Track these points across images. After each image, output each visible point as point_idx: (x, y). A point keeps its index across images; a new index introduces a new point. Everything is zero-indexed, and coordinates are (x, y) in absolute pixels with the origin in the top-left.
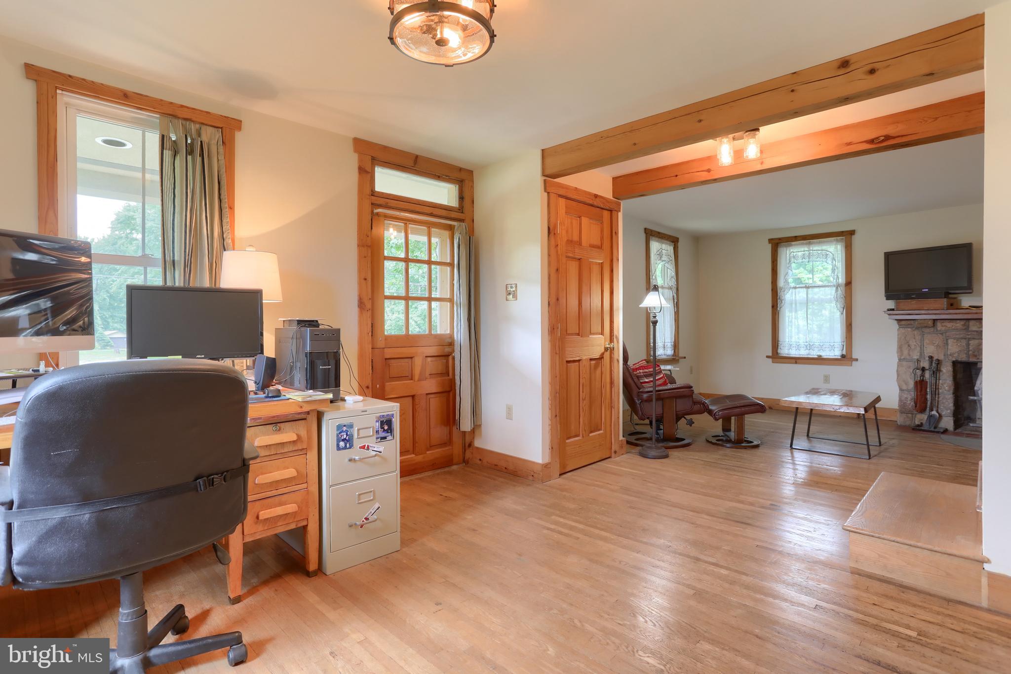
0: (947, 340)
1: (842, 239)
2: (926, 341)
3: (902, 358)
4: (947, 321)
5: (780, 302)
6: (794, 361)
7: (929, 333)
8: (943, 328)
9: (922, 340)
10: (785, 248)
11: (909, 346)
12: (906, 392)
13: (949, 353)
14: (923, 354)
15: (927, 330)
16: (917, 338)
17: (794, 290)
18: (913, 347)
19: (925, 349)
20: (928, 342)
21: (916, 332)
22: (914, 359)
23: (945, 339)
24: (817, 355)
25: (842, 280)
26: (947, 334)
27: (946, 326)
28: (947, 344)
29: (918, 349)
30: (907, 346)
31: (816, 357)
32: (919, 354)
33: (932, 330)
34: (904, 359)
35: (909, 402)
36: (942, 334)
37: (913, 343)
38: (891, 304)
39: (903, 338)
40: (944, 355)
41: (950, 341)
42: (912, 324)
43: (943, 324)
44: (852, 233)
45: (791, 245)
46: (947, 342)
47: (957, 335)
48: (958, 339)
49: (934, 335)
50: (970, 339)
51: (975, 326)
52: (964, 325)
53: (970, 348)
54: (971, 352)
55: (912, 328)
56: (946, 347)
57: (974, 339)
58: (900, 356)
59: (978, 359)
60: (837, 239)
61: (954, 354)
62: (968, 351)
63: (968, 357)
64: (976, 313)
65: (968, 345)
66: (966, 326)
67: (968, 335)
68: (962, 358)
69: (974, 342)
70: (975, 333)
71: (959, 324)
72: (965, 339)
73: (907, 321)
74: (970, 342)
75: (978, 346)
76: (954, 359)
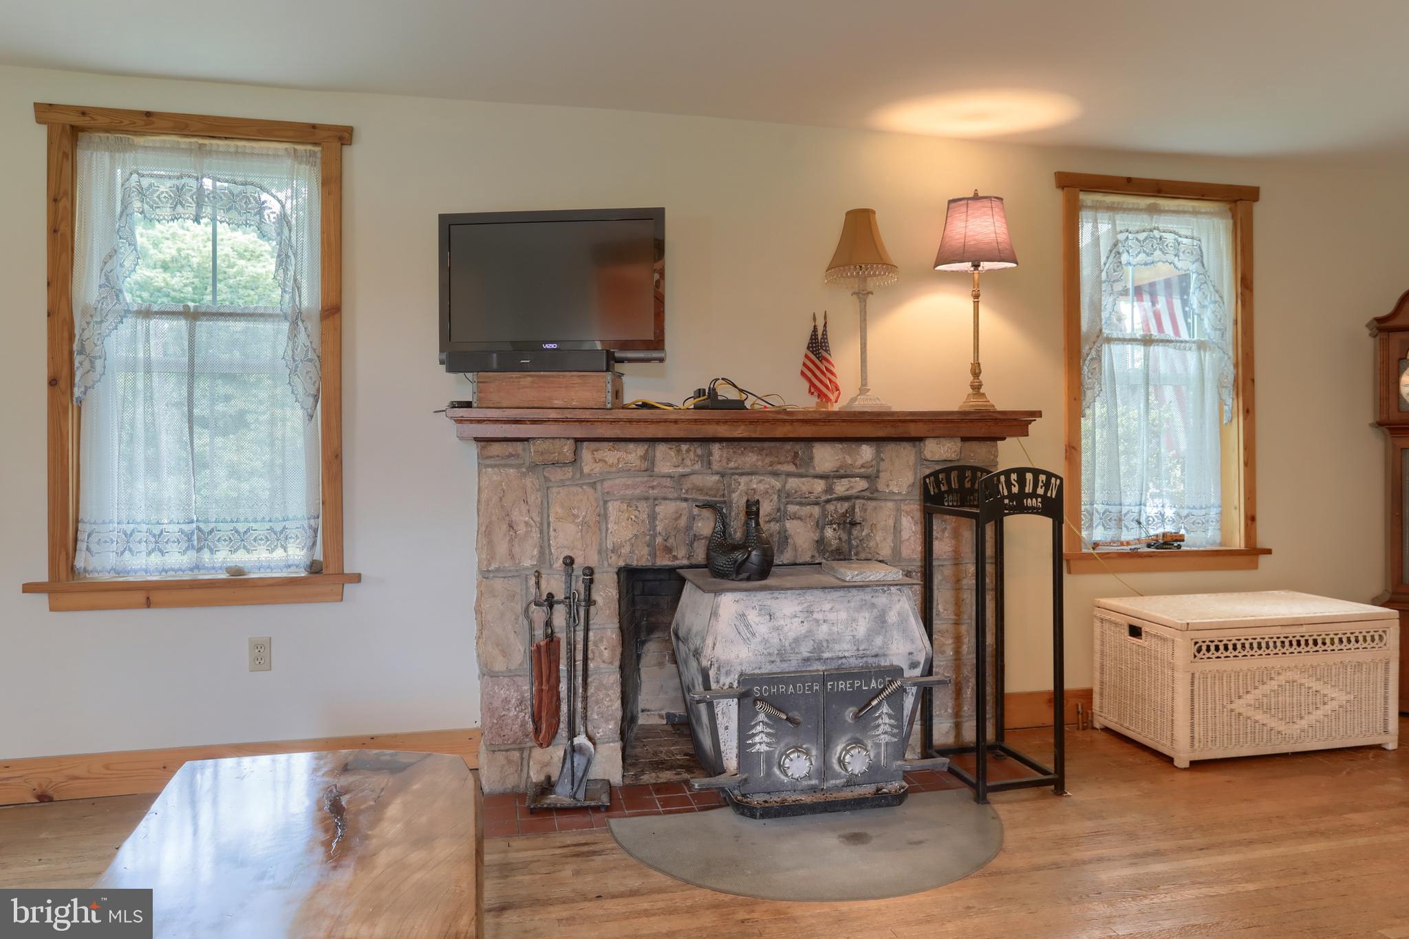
0: (605, 502)
1: (312, 154)
2: (556, 510)
3: (492, 568)
4: (605, 444)
5: (87, 364)
6: (140, 597)
7: (562, 484)
8: (598, 468)
9: (545, 509)
10: (106, 156)
11: (511, 526)
12: (506, 680)
13: (610, 546)
14: (547, 552)
15: (557, 475)
16: (531, 499)
17: (141, 324)
18: (522, 530)
19: (552, 533)
20: (560, 511)
21: (529, 481)
22: (527, 568)
23: (601, 503)
24: (229, 570)
25: (310, 298)
26: (607, 484)
27: (605, 461)
28: (604, 516)
29: (535, 535)
30: (505, 527)
31: (223, 576)
32: (536, 552)
33: (569, 472)
34: (498, 570)
35: (513, 713)
36: (593, 485)
37: (520, 517)
38: (462, 386)
39: (495, 499)
40: (600, 552)
41: (613, 507)
42: (517, 456)
43: (599, 455)
44: (344, 136)
45: (133, 147)
46: (605, 509)
47: (627, 487)
48: (630, 502)
49: (574, 489)
50: (655, 499)
51: (667, 460)
52: (644, 458)
53: (659, 529)
54: (659, 540)
55: (518, 466)
56: (604, 528)
57: (665, 499)
58: (485, 563)
59: (675, 558)
60: (295, 150)
61: (622, 546)
62: (654, 537)
63: (653, 555)
64: (676, 422)
65: (653, 517)
66: (649, 459)
67: (653, 488)
68: (641, 558)
69: (666, 510)
70: (668, 482)
71: (633, 455)
72: (647, 499)
73: (504, 444)
74: (657, 509)
75: (677, 519)
76: (622, 564)
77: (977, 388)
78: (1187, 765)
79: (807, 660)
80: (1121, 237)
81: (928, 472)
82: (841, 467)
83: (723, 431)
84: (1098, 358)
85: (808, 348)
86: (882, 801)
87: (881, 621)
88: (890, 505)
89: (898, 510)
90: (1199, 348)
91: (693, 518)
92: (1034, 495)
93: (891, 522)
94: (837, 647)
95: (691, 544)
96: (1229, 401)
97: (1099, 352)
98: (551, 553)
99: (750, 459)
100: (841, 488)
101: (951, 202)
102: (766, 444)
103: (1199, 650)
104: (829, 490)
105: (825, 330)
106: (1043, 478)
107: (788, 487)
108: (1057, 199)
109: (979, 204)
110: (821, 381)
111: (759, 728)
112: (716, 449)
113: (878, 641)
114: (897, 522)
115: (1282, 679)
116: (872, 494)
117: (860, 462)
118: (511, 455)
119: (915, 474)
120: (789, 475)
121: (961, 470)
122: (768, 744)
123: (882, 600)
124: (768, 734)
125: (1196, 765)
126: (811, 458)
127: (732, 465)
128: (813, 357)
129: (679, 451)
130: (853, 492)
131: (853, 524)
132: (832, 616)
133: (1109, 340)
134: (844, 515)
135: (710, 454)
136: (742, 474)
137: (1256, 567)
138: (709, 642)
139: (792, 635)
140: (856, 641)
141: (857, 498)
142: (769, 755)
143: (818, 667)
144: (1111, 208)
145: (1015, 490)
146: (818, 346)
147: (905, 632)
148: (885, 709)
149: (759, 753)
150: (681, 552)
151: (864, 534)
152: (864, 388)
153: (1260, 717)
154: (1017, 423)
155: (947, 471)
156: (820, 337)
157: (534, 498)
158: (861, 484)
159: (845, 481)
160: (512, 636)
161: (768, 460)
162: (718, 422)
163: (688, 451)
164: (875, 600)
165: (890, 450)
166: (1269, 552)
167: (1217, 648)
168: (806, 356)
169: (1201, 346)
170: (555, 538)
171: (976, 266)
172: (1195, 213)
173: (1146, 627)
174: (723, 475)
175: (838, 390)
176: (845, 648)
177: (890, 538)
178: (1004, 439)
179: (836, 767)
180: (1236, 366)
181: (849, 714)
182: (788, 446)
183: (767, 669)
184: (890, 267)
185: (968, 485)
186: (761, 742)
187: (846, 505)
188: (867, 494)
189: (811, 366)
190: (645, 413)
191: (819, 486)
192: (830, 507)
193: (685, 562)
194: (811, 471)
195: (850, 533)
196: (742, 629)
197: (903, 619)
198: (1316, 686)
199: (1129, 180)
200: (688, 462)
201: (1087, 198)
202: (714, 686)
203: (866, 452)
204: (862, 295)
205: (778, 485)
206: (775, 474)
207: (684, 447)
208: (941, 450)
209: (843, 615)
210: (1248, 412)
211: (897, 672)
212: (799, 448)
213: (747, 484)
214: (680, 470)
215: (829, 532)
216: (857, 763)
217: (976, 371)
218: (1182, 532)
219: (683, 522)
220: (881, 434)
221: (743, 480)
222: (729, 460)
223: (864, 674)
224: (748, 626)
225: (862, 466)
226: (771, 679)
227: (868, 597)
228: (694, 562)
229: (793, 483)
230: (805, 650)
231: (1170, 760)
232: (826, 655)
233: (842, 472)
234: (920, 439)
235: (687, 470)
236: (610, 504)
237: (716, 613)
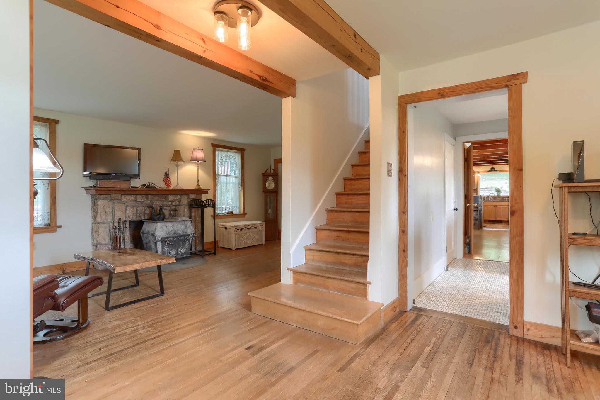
1: (46, 125)
2: (116, 209)
3: (101, 222)
4: (127, 195)
7: (117, 203)
8: (125, 200)
9: (113, 209)
11: (106, 213)
12: (105, 245)
13: (127, 216)
14: (114, 218)
15: (116, 201)
16: (110, 207)
18: (108, 213)
19: (115, 214)
20: (117, 209)
21: (110, 203)
22: (109, 221)
26: (127, 203)
27: (127, 199)
28: (126, 210)
29: (111, 214)
30: (104, 213)
32: (111, 218)
33: (119, 201)
34: (102, 222)
36: (124, 204)
37: (108, 210)
38: (91, 183)
39: (102, 207)
40: (125, 217)
41: (128, 208)
42: (107, 198)
43: (126, 197)
44: (56, 122)
46: (127, 208)
47: (131, 204)
48: (132, 207)
49: (120, 204)
50: (137, 206)
51: (139, 198)
52: (135, 198)
53: (138, 212)
54: (138, 215)
55: (107, 200)
56: (126, 212)
57: (139, 206)
58: (100, 221)
59: (142, 218)
60: (41, 123)
61: (130, 216)
62: (137, 214)
63: (137, 217)
64: (143, 191)
65: (137, 210)
66: (136, 198)
67: (137, 204)
68: (134, 218)
69: (140, 208)
70: (140, 203)
71: (133, 197)
72: (135, 206)
73: (104, 195)
74: (138, 208)
75: (142, 210)
76: (130, 220)
77: (198, 184)
78: (234, 249)
79: (173, 234)
80: (223, 156)
81: (190, 200)
82: (174, 199)
83: (152, 193)
84: (219, 179)
85: (165, 175)
86: (187, 258)
87: (186, 226)
88: (183, 207)
89: (184, 208)
90: (235, 177)
91: (145, 210)
92: (211, 204)
93: (183, 210)
94: (179, 231)
95: (145, 215)
96: (240, 187)
97: (219, 178)
98: (115, 218)
99: (156, 198)
100: (174, 203)
101: (193, 149)
102: (160, 195)
103: (236, 230)
104: (172, 204)
105: (168, 172)
106: (212, 201)
107: (164, 203)
108: (212, 148)
109: (199, 150)
110: (168, 182)
111: (166, 247)
112: (150, 196)
113: (186, 230)
114: (184, 210)
115: (248, 234)
116: (180, 205)
117: (177, 198)
118: (106, 198)
119: (188, 201)
120: (164, 201)
121: (196, 200)
122: (167, 249)
123: (186, 223)
124: (167, 248)
125: (236, 249)
126: (168, 198)
127: (153, 199)
128: (166, 177)
129: (142, 197)
130: (176, 204)
131: (176, 210)
132: (177, 226)
133: (220, 175)
134: (174, 209)
135: (148, 197)
136: (154, 201)
137: (245, 217)
138: (156, 231)
139: (171, 230)
140: (182, 230)
141: (177, 205)
142: (168, 251)
143: (175, 235)
144: (221, 151)
145: (208, 203)
146: (167, 175)
147: (190, 228)
148: (187, 242)
149: (166, 251)
150: (143, 217)
151: (178, 212)
152: (178, 184)
153: (245, 241)
154: (206, 191)
155: (194, 200)
156: (167, 173)
157: (111, 206)
158: (178, 203)
159: (174, 202)
160: (106, 236)
161: (160, 198)
162: (151, 191)
163: (144, 196)
165: (183, 196)
166: (247, 214)
167: (239, 230)
168: (164, 177)
169: (236, 177)
170: (116, 215)
171: (198, 162)
172: (235, 152)
173: (228, 227)
174: (151, 201)
175: (171, 184)
176: (180, 232)
177: (183, 213)
178: (203, 194)
179: (179, 253)
180: (241, 181)
181: (181, 243)
182: (164, 195)
183: (167, 236)
184: (182, 161)
185: (197, 203)
186: (166, 249)
187: (175, 207)
188: (179, 205)
189: (166, 179)
190: (133, 189)
191: (170, 203)
192: (172, 207)
193: (144, 219)
194: (168, 200)
195: (175, 212)
196: (162, 229)
197: (189, 226)
198: (253, 235)
199: (224, 146)
200: (144, 199)
201: (217, 148)
202: (157, 240)
203: (179, 197)
204: (177, 166)
205: (162, 203)
206: (161, 201)
207: (143, 196)
208: (193, 196)
209: (179, 226)
210: (243, 189)
211: (189, 235)
212: (166, 195)
213: (156, 203)
214: (142, 200)
215: (172, 212)
216: (183, 251)
217: (198, 181)
218: (233, 211)
219: (143, 211)
220: (182, 193)
221: (155, 202)
222: (152, 198)
223: (184, 236)
224: (163, 228)
225: (178, 199)
226: (168, 238)
227: (183, 222)
228: (145, 219)
229: (165, 203)
230: (173, 232)
231: (232, 249)
232: (177, 233)
233: (174, 200)
234: (189, 194)
235: (144, 200)
236: (128, 207)
237: (157, 227)
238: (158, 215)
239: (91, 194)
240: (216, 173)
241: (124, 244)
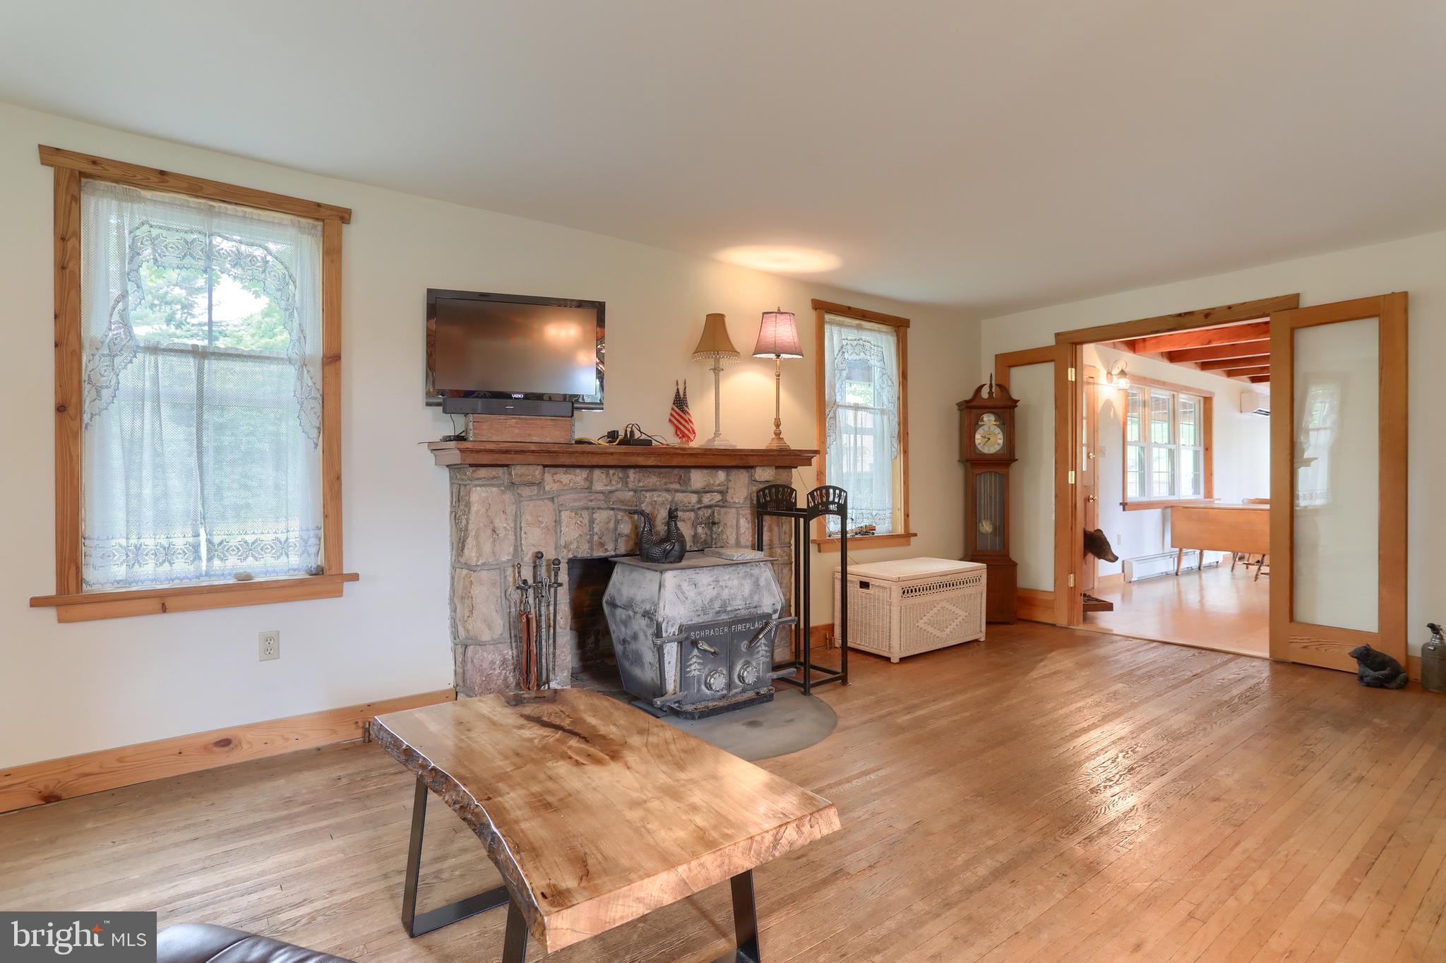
0: (560, 511)
1: (315, 227)
2: (527, 517)
3: (479, 564)
4: (560, 469)
5: (94, 392)
6: (155, 604)
7: (530, 498)
8: (555, 487)
9: (517, 517)
11: (494, 531)
12: (492, 647)
13: (563, 543)
14: (519, 549)
15: (526, 492)
16: (509, 510)
17: (150, 359)
18: (502, 533)
19: (523, 535)
20: (529, 518)
21: (508, 497)
22: (505, 562)
23: (557, 512)
24: (238, 577)
25: (314, 346)
26: (561, 499)
27: (561, 482)
28: (558, 522)
29: (512, 537)
30: (489, 532)
31: (232, 581)
32: (511, 550)
33: (535, 490)
34: (484, 564)
35: (498, 671)
36: (552, 499)
37: (502, 524)
38: (448, 425)
39: (483, 510)
40: (556, 549)
41: (565, 515)
42: (498, 478)
43: (557, 477)
44: (344, 216)
45: (141, 200)
46: (560, 516)
47: (575, 500)
48: (576, 511)
49: (539, 502)
50: (593, 509)
51: (600, 481)
52: (586, 479)
53: (596, 530)
54: (596, 538)
55: (498, 486)
56: (559, 530)
57: (599, 508)
58: (475, 559)
59: (607, 550)
60: (299, 221)
61: (571, 543)
62: (592, 536)
63: (592, 549)
64: (612, 454)
65: (592, 521)
66: (589, 480)
67: (591, 501)
68: (584, 552)
69: (601, 516)
70: (601, 497)
71: (579, 477)
72: (587, 509)
73: (490, 469)
74: (595, 516)
75: (608, 523)
76: (571, 556)
77: (778, 434)
78: (898, 661)
79: (718, 613)
80: (844, 342)
81: (755, 489)
82: (707, 485)
83: (641, 461)
84: (835, 417)
85: (674, 404)
86: (761, 699)
87: (756, 584)
88: (734, 510)
89: (738, 514)
90: (882, 413)
91: (617, 522)
92: (833, 502)
93: (734, 522)
94: (734, 603)
95: (616, 541)
96: (896, 445)
97: (835, 413)
98: (522, 551)
99: (653, 480)
100: (707, 499)
101: (764, 313)
102: (663, 470)
103: (904, 592)
104: (700, 501)
105: (685, 392)
106: (837, 492)
107: (676, 499)
108: (811, 315)
109: (783, 317)
110: (684, 426)
111: (694, 660)
112: (631, 472)
113: (756, 598)
114: (738, 521)
115: (939, 607)
116: (723, 504)
117: (717, 482)
118: (494, 478)
119: (748, 490)
120: (676, 491)
121: (777, 487)
122: (699, 670)
123: (756, 571)
124: (699, 663)
125: (903, 660)
126: (690, 480)
127: (641, 484)
128: (677, 410)
129: (608, 474)
130: (713, 502)
131: (714, 523)
132: (730, 583)
133: (838, 406)
134: (709, 518)
135: (628, 477)
136: (647, 491)
137: (909, 545)
138: (661, 605)
139: (709, 597)
140: (744, 599)
141: (716, 506)
142: (699, 677)
143: (724, 617)
144: (840, 325)
145: (824, 499)
146: (680, 403)
147: (769, 590)
148: (763, 641)
149: (694, 677)
150: (610, 546)
151: (720, 530)
152: (717, 434)
153: (930, 629)
154: (801, 458)
155: (770, 488)
156: (682, 396)
157: (511, 509)
158: (718, 497)
159: (708, 495)
160: (494, 614)
161: (663, 481)
162: (638, 454)
163: (614, 474)
164: (752, 572)
165: (734, 473)
166: (915, 535)
167: (912, 591)
168: (673, 409)
169: (883, 412)
170: (526, 538)
171: (778, 356)
172: (879, 331)
173: (872, 582)
174: (635, 491)
175: (694, 433)
176: (738, 604)
177: (735, 532)
178: (796, 467)
179: (737, 681)
180: (899, 425)
181: (744, 645)
182: (676, 471)
183: (696, 620)
184: (733, 352)
185: (780, 497)
186: (695, 669)
187: (710, 511)
188: (721, 503)
189: (677, 416)
190: (580, 448)
191: (694, 498)
192: (701, 513)
193: (613, 553)
194: (689, 489)
195: (711, 530)
196: (680, 595)
197: (768, 584)
198: (953, 609)
199: (849, 308)
200: (614, 482)
201: (828, 317)
202: (664, 635)
203: (721, 475)
204: (717, 370)
205: (670, 498)
206: (668, 490)
207: (611, 472)
208: (765, 474)
209: (736, 582)
210: (906, 452)
211: (769, 616)
212: (682, 472)
213: (651, 497)
214: (609, 488)
215: (700, 530)
216: (750, 678)
217: (778, 424)
218: (874, 525)
219: (612, 525)
220: (733, 464)
221: (648, 494)
222: (639, 481)
223: (751, 619)
224: (683, 593)
225: (719, 485)
226: (700, 627)
227: (748, 570)
228: (618, 552)
229: (679, 496)
230: (717, 606)
231: (888, 659)
232: (729, 609)
233: (707, 489)
234: (752, 467)
235: (614, 488)
236: (562, 513)
237: (664, 585)
238: (663, 541)
239: (448, 466)
240: (826, 397)
241: (551, 641)
